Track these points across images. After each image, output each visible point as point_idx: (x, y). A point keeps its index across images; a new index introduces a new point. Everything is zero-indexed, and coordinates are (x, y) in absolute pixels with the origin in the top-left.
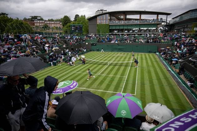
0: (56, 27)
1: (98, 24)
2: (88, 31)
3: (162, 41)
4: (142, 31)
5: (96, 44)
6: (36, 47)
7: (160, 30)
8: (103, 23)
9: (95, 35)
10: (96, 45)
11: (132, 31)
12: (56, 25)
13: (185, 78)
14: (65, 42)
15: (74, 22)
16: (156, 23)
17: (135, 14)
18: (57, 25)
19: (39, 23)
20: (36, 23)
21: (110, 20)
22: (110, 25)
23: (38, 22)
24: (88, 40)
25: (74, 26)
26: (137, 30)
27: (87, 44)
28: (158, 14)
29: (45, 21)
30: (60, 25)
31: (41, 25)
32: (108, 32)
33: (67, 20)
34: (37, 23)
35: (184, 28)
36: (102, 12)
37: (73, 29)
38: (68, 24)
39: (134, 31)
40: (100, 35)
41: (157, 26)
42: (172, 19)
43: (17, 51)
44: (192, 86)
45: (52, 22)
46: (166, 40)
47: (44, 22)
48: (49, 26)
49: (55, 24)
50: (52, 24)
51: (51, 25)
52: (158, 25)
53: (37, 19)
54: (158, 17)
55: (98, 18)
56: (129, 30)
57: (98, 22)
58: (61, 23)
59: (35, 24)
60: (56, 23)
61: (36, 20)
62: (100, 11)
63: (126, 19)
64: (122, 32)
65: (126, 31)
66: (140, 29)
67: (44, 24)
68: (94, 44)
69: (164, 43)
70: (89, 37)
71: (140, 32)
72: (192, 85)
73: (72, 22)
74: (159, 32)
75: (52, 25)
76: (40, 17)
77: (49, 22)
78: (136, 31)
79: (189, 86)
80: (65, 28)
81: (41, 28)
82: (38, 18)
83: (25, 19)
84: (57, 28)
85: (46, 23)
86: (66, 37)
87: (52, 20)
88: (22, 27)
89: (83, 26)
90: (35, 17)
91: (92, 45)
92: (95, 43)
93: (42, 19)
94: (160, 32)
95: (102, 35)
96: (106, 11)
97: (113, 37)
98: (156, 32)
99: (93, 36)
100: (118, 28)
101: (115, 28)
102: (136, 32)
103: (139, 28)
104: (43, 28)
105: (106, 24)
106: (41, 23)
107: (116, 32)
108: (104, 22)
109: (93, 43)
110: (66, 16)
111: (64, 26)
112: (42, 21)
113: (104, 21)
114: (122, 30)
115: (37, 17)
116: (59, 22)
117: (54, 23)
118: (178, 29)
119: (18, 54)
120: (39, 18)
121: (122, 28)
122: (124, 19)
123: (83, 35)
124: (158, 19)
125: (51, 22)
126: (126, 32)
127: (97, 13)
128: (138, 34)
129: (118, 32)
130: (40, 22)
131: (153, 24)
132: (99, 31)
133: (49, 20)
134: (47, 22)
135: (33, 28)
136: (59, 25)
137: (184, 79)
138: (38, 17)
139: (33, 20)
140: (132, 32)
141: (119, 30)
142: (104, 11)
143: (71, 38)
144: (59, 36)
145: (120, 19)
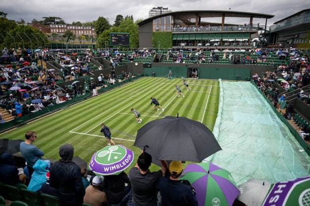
0: (85, 36)
1: (154, 31)
2: (138, 43)
3: (259, 61)
4: (226, 44)
5: (151, 65)
6: (54, 70)
7: (255, 43)
8: (162, 31)
9: (150, 51)
10: (150, 67)
11: (209, 44)
12: (85, 33)
13: (296, 123)
14: (102, 62)
15: (115, 28)
16: (248, 30)
17: (214, 17)
18: (88, 31)
19: (58, 28)
20: (53, 28)
21: (174, 24)
22: (173, 34)
23: (57, 26)
24: (138, 59)
25: (115, 35)
26: (217, 42)
27: (136, 64)
28: (252, 16)
29: (68, 25)
30: (92, 31)
31: (60, 31)
32: (171, 44)
33: (103, 24)
34: (55, 29)
35: (293, 39)
36: (160, 10)
37: (114, 41)
38: (106, 31)
39: (212, 44)
40: (157, 50)
41: (250, 36)
42: (274, 24)
43: (24, 78)
44: (307, 138)
45: (79, 28)
46: (265, 60)
47: (65, 26)
48: (74, 33)
49: (83, 30)
50: (78, 30)
51: (77, 32)
52: (252, 35)
53: (54, 21)
54: (251, 20)
55: (155, 22)
56: (204, 43)
57: (154, 28)
58: (93, 29)
59: (52, 30)
60: (85, 28)
61: (53, 23)
62: (158, 10)
63: (200, 24)
64: (194, 46)
65: (200, 44)
66: (222, 40)
67: (66, 30)
68: (148, 64)
69: (262, 64)
70: (140, 53)
71: (223, 45)
72: (307, 136)
73: (112, 28)
74: (252, 46)
75: (80, 32)
76: (59, 18)
77: (74, 28)
78: (216, 44)
79: (303, 138)
80: (100, 38)
81: (60, 37)
82: (56, 20)
83: (35, 23)
84: (87, 37)
85: (68, 28)
86: (103, 54)
87: (79, 24)
88: (31, 37)
89: (131, 35)
90: (51, 18)
91: (145, 66)
92: (150, 63)
93: (62, 23)
94: (254, 45)
95: (161, 50)
96: (167, 9)
97: (178, 53)
98: (249, 45)
99: (147, 51)
100: (187, 39)
101: (182, 39)
102: (216, 46)
103: (221, 38)
104: (64, 36)
105: (168, 33)
106: (62, 28)
107: (183, 44)
108: (164, 29)
109: (146, 62)
110: (102, 18)
111: (98, 33)
112: (62, 26)
113: (164, 27)
114: (193, 42)
115: (54, 18)
116: (90, 28)
117: (82, 28)
118: (284, 41)
119: (25, 82)
120: (58, 20)
121: (194, 39)
122: (197, 24)
123: (130, 50)
124: (251, 24)
125: (76, 28)
126: (200, 46)
127: (152, 12)
128: (219, 50)
129: (187, 45)
130: (60, 27)
131: (243, 33)
132: (156, 44)
133: (74, 24)
134: (71, 27)
135: (49, 37)
136: (90, 32)
137: (295, 126)
138: (56, 18)
139: (48, 23)
140: (210, 46)
141: (188, 42)
142: (164, 9)
143: (110, 55)
144: (91, 51)
145: (189, 24)
